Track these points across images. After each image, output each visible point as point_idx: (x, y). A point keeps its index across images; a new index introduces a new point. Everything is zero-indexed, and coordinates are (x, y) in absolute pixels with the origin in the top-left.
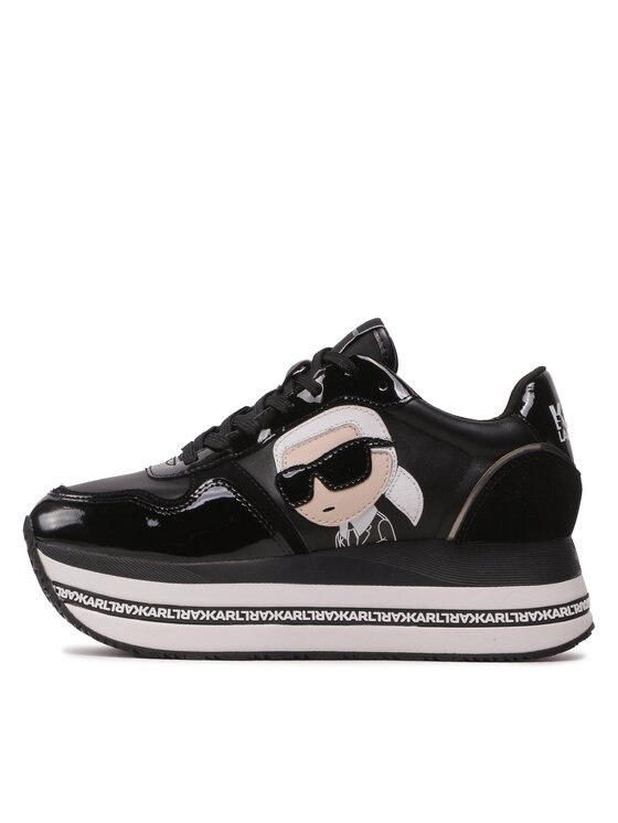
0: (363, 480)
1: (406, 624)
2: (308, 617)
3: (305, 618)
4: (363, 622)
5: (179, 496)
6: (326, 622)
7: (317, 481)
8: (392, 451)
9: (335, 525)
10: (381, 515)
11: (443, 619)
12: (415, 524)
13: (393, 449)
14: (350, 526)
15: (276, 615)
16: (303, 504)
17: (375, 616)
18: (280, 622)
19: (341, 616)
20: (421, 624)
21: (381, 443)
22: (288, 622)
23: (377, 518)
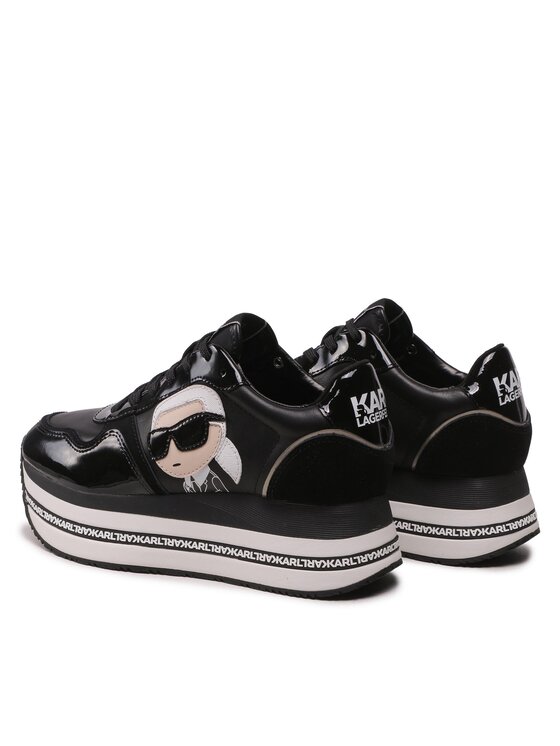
0: (201, 446)
1: (230, 556)
2: (162, 542)
3: (159, 543)
4: (201, 551)
5: (90, 440)
6: (174, 548)
7: (172, 442)
8: (223, 425)
9: (181, 477)
10: (213, 473)
11: (254, 556)
12: (237, 482)
13: (224, 424)
14: (192, 479)
15: (138, 539)
16: (161, 458)
17: (210, 547)
18: (140, 544)
19: (186, 544)
20: (240, 558)
21: (217, 418)
22: (147, 545)
23: (210, 476)
